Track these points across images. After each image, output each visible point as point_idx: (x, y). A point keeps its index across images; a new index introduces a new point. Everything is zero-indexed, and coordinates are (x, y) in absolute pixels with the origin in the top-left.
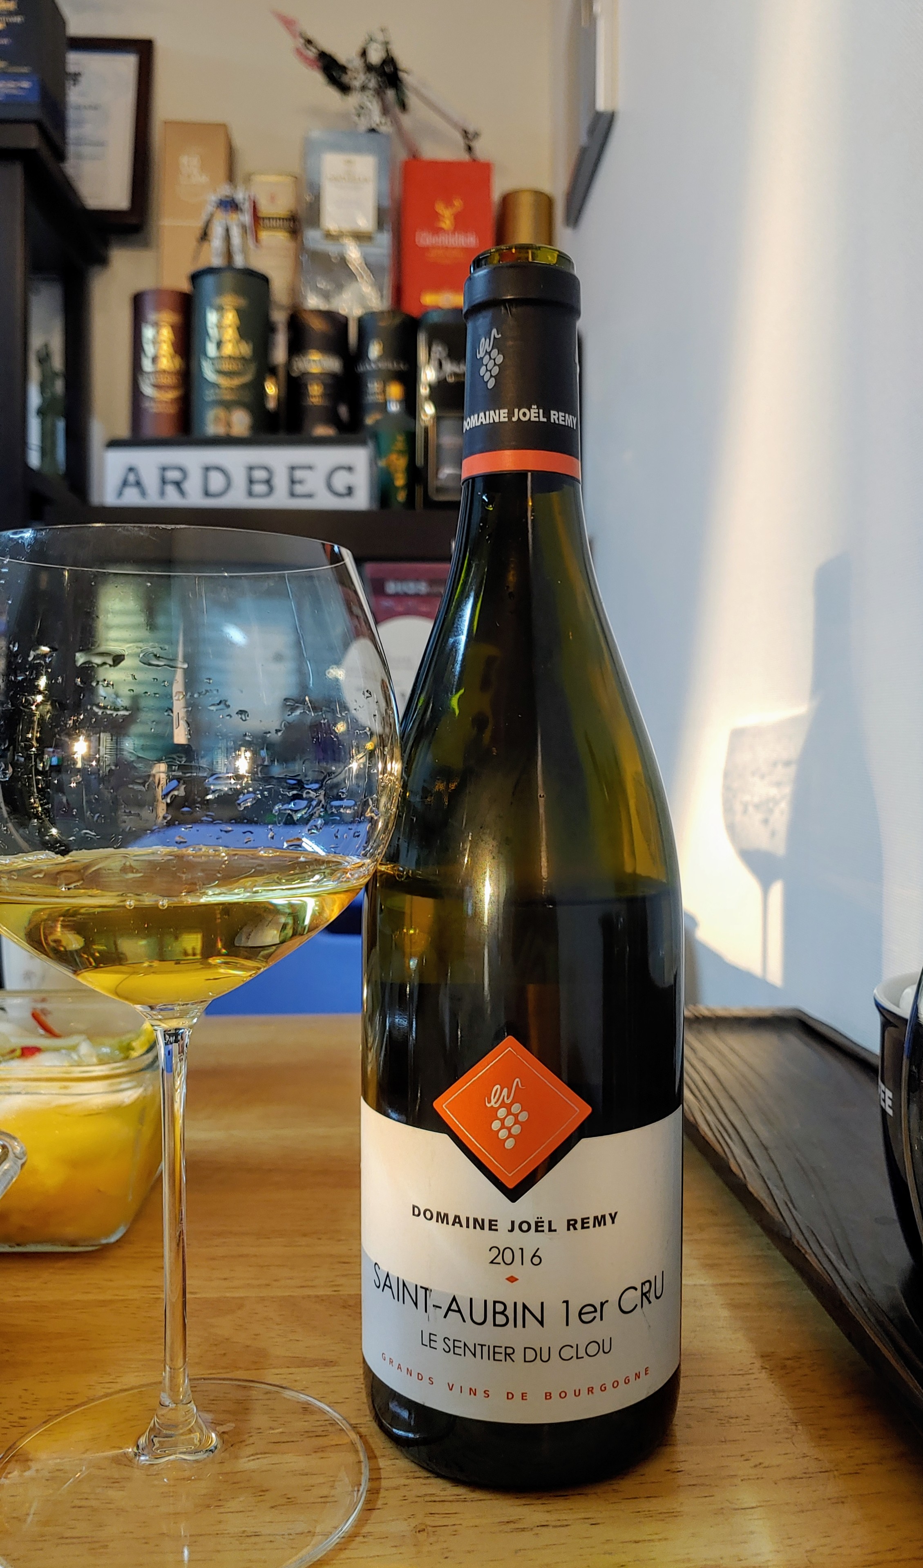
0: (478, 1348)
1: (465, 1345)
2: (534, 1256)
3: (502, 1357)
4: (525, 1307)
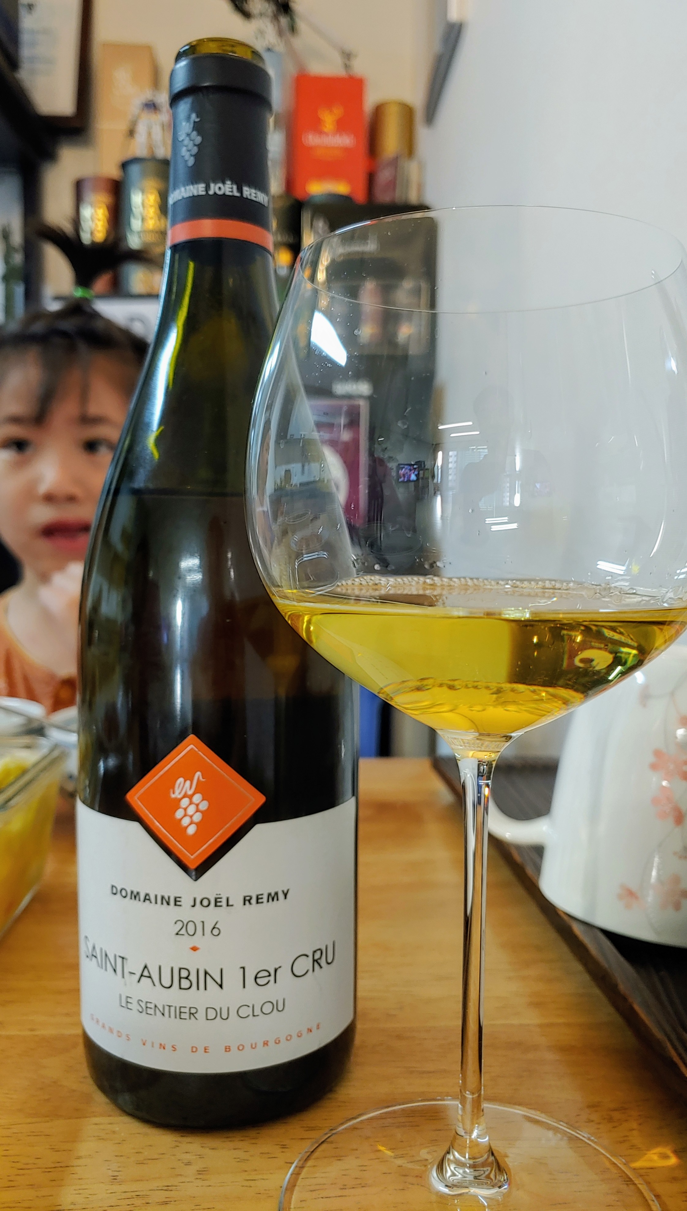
0: (167, 1008)
1: (156, 1006)
2: (214, 928)
3: (186, 1016)
4: (206, 973)
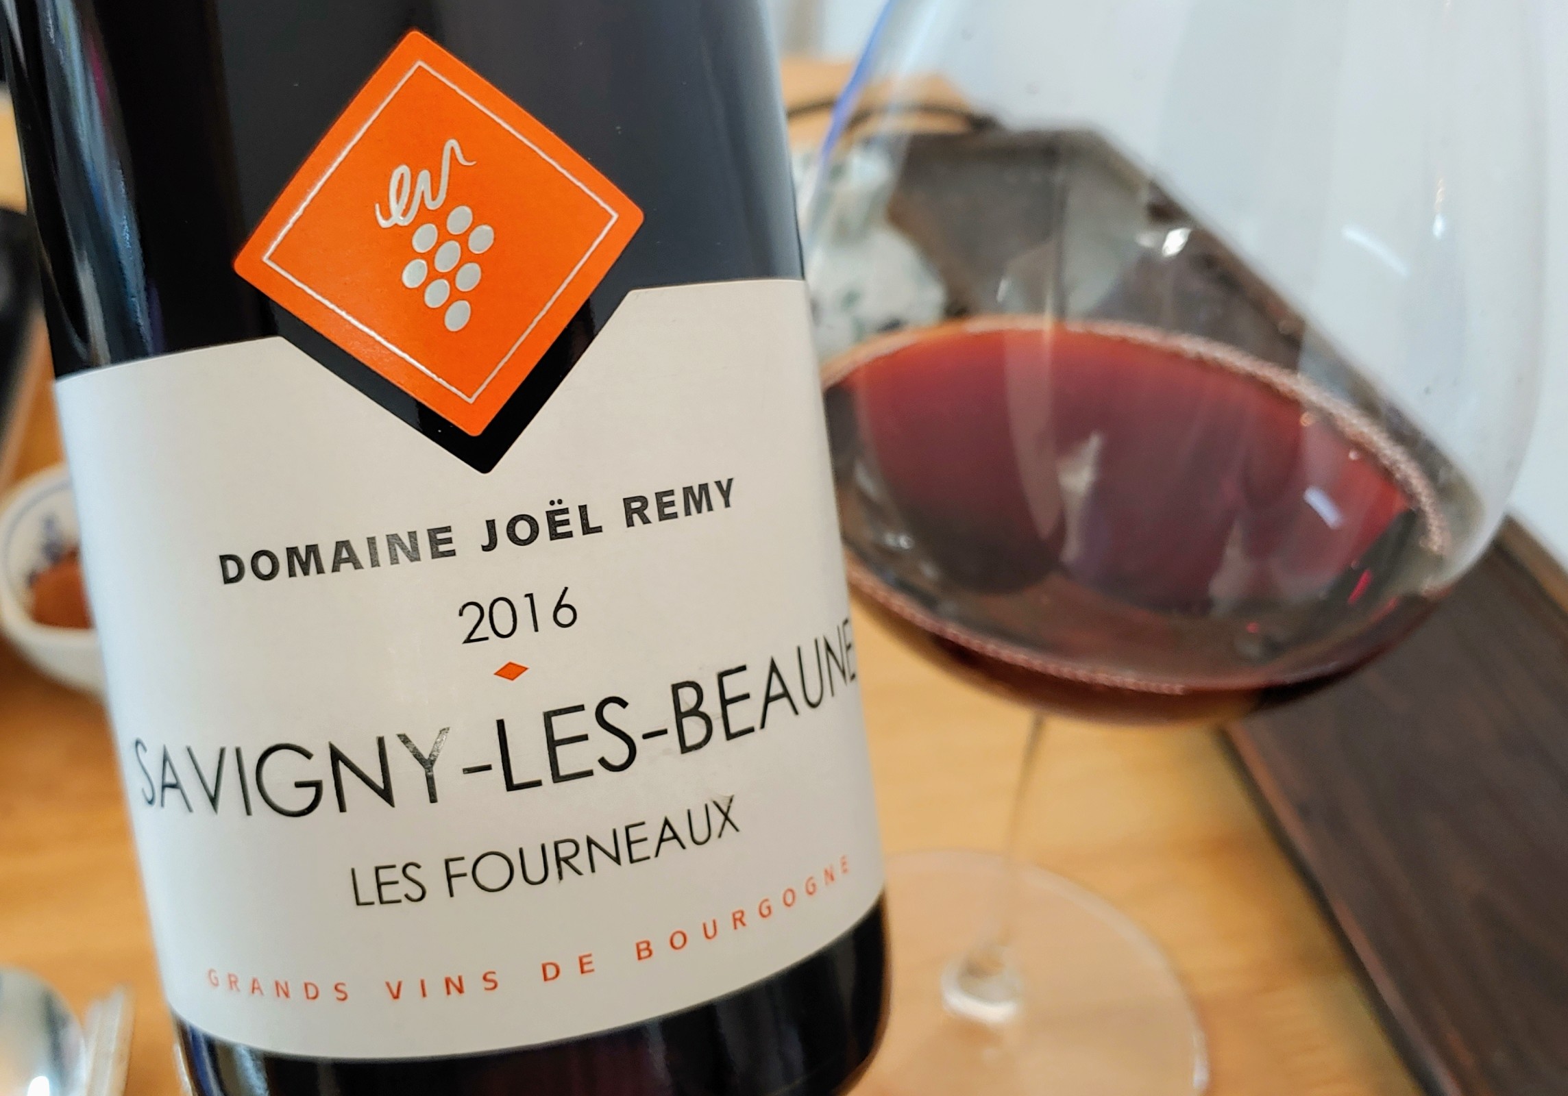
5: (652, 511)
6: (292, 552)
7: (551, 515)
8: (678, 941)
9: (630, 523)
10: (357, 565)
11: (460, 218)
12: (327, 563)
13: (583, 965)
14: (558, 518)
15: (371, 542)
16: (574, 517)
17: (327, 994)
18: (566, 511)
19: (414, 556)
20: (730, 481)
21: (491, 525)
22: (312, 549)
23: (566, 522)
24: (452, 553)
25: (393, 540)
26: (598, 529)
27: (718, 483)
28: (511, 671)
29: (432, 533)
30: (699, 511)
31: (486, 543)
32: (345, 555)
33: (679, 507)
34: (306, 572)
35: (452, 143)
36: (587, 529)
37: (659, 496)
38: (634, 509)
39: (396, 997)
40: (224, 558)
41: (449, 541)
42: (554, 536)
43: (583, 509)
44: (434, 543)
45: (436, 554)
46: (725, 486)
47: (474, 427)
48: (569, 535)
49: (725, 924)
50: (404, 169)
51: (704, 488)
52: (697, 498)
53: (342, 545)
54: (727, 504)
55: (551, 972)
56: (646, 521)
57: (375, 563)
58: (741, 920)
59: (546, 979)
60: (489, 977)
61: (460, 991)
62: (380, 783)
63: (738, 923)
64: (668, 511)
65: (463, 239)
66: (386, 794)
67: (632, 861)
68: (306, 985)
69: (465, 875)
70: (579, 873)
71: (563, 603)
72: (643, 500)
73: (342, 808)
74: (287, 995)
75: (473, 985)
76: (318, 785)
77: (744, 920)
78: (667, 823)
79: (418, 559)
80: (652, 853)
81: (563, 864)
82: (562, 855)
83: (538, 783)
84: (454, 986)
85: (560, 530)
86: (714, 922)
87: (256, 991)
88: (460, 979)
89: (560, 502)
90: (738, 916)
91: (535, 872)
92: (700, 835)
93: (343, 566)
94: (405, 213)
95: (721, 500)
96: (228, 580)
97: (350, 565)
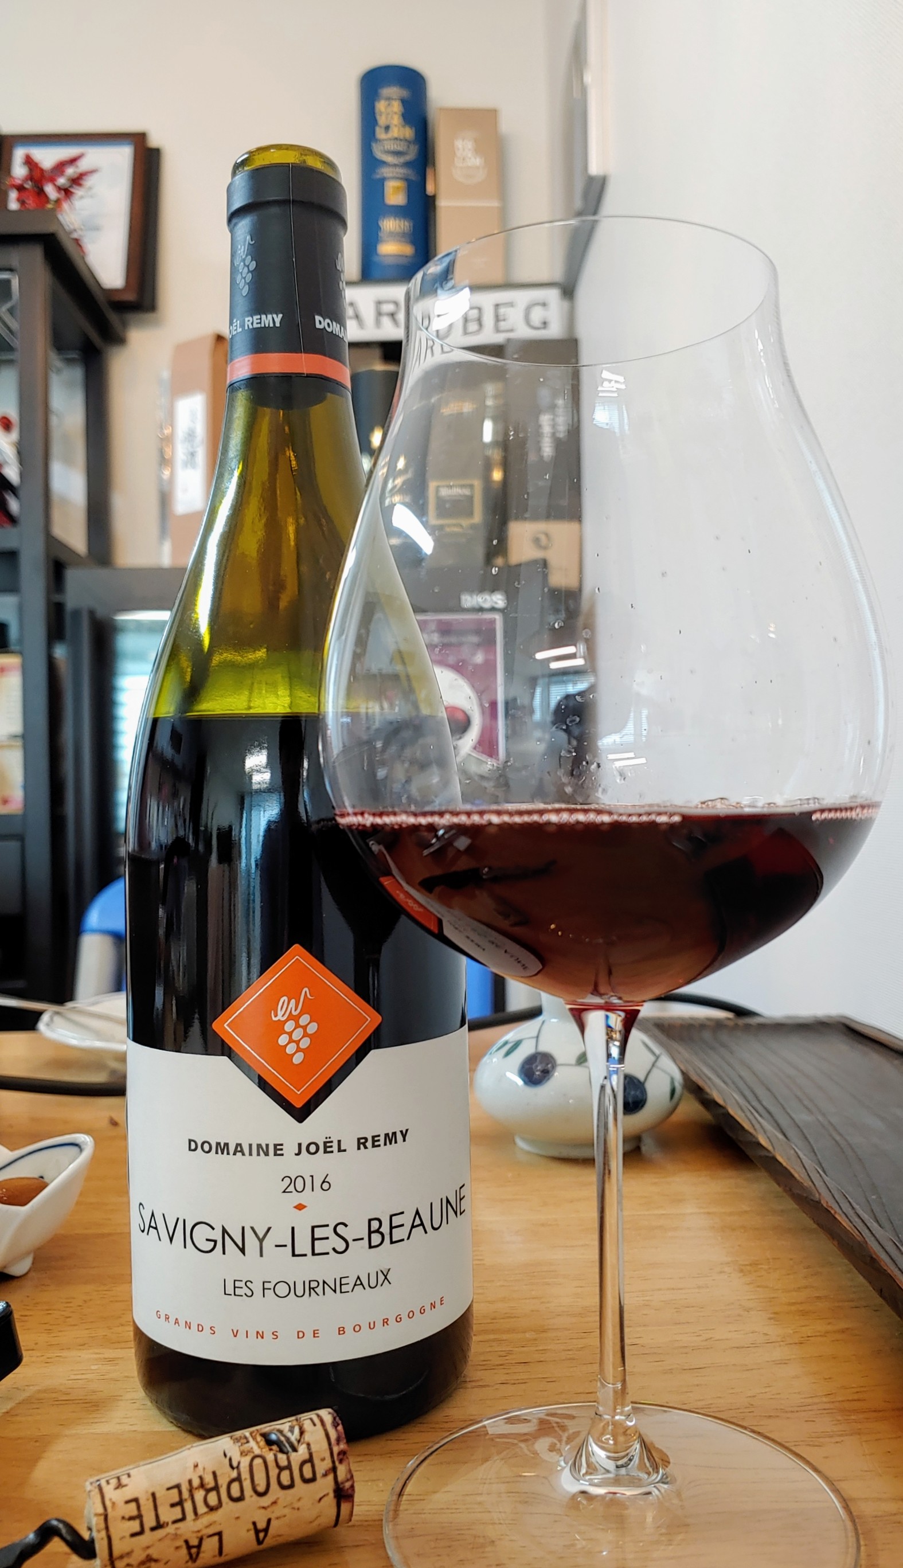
5: (369, 1144)
6: (218, 1144)
7: (325, 1143)
8: (357, 1329)
9: (359, 1148)
10: (243, 1154)
11: (305, 1019)
12: (232, 1151)
13: (315, 1334)
14: (328, 1145)
15: (250, 1146)
16: (335, 1145)
17: (207, 1330)
18: (332, 1142)
19: (267, 1154)
20: (407, 1130)
21: (300, 1145)
22: (226, 1145)
23: (331, 1147)
24: (282, 1155)
25: (259, 1146)
26: (345, 1151)
27: (401, 1132)
28: (300, 1207)
29: (275, 1146)
30: (391, 1143)
31: (297, 1152)
32: (239, 1149)
33: (382, 1142)
34: (222, 1153)
35: (306, 989)
36: (340, 1150)
37: (373, 1137)
38: (362, 1143)
39: (235, 1336)
40: (190, 1141)
41: (282, 1150)
42: (325, 1152)
43: (339, 1141)
44: (276, 1150)
45: (275, 1154)
46: (404, 1132)
47: (298, 1104)
48: (332, 1152)
49: (379, 1324)
50: (285, 998)
51: (394, 1134)
52: (390, 1138)
53: (239, 1145)
54: (404, 1140)
55: (301, 1335)
56: (366, 1147)
57: (251, 1154)
58: (386, 1322)
59: (298, 1337)
60: (275, 1333)
61: (262, 1337)
62: (241, 1245)
63: (385, 1324)
64: (376, 1143)
65: (305, 1028)
66: (243, 1250)
67: (341, 1292)
68: (198, 1325)
69: (270, 1289)
70: (318, 1295)
71: (326, 1180)
72: (366, 1139)
73: (224, 1253)
74: (190, 1328)
75: (268, 1336)
76: (215, 1242)
77: (388, 1322)
78: (358, 1278)
79: (268, 1155)
80: (350, 1290)
81: (312, 1290)
82: (312, 1286)
83: (305, 1255)
84: (260, 1335)
85: (328, 1149)
86: (374, 1322)
87: (177, 1324)
88: (263, 1332)
89: (330, 1138)
90: (386, 1320)
91: (300, 1292)
92: (373, 1283)
93: (238, 1154)
94: (283, 1016)
95: (402, 1139)
96: (190, 1149)
97: (240, 1154)
